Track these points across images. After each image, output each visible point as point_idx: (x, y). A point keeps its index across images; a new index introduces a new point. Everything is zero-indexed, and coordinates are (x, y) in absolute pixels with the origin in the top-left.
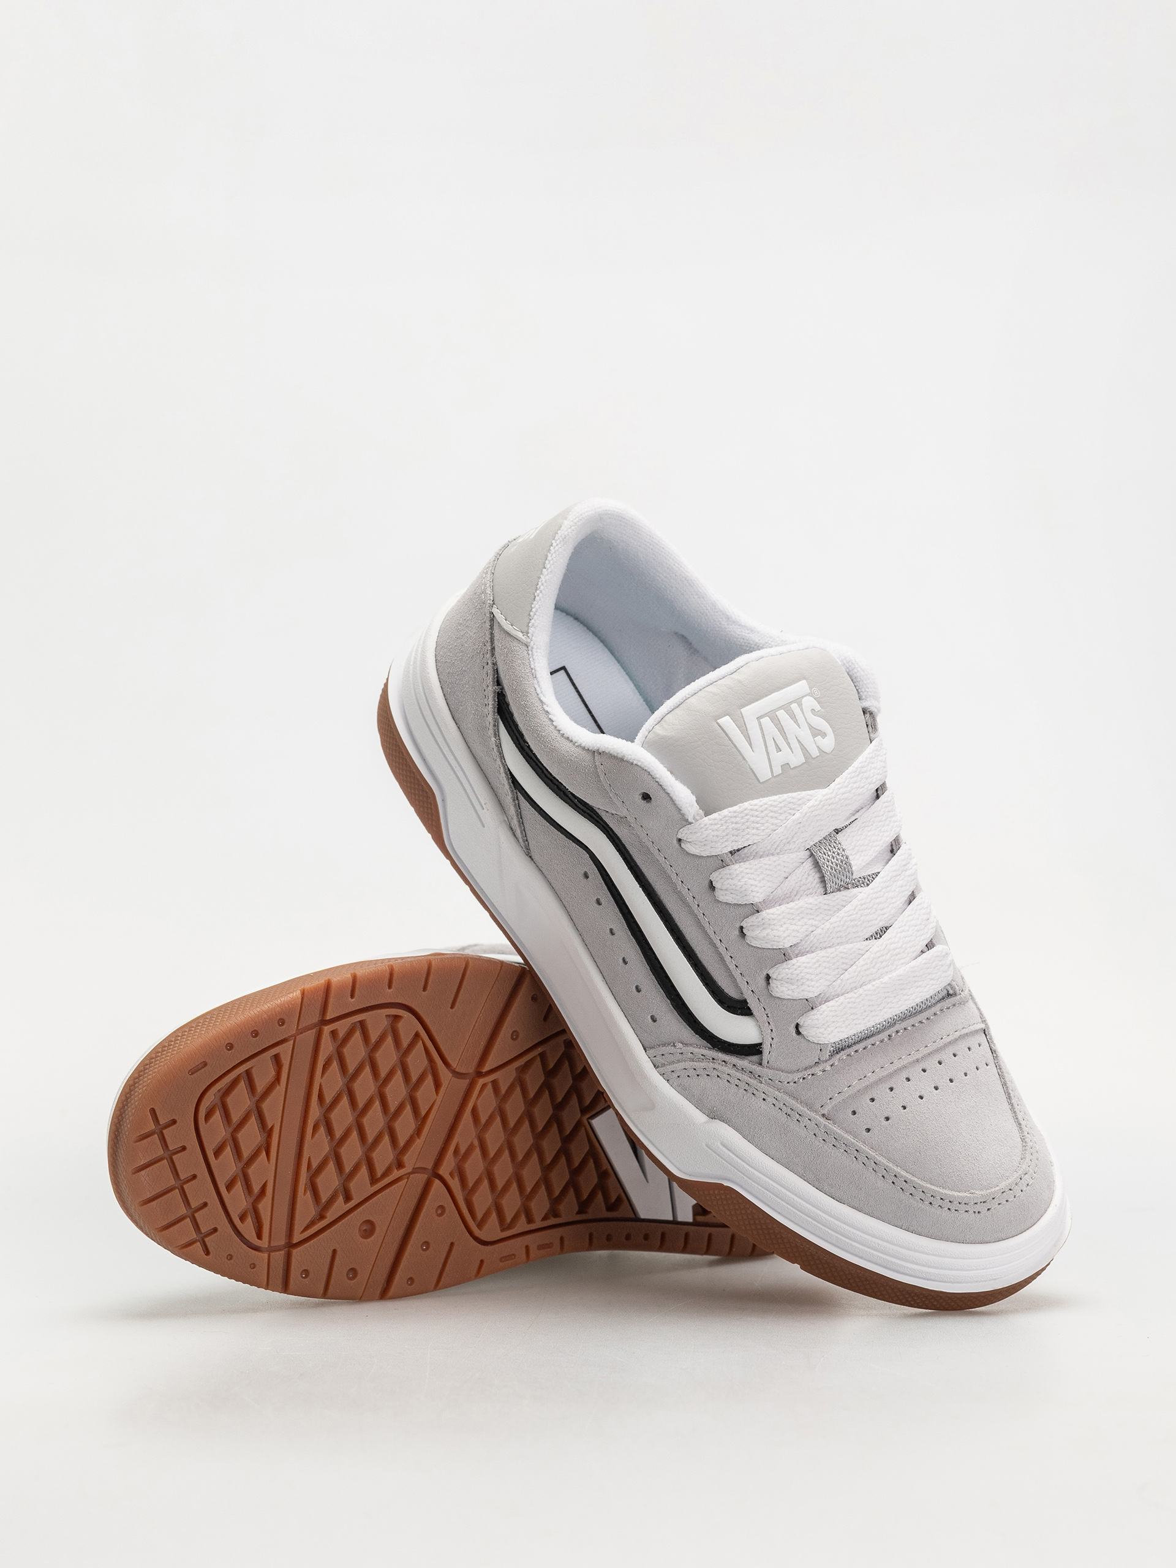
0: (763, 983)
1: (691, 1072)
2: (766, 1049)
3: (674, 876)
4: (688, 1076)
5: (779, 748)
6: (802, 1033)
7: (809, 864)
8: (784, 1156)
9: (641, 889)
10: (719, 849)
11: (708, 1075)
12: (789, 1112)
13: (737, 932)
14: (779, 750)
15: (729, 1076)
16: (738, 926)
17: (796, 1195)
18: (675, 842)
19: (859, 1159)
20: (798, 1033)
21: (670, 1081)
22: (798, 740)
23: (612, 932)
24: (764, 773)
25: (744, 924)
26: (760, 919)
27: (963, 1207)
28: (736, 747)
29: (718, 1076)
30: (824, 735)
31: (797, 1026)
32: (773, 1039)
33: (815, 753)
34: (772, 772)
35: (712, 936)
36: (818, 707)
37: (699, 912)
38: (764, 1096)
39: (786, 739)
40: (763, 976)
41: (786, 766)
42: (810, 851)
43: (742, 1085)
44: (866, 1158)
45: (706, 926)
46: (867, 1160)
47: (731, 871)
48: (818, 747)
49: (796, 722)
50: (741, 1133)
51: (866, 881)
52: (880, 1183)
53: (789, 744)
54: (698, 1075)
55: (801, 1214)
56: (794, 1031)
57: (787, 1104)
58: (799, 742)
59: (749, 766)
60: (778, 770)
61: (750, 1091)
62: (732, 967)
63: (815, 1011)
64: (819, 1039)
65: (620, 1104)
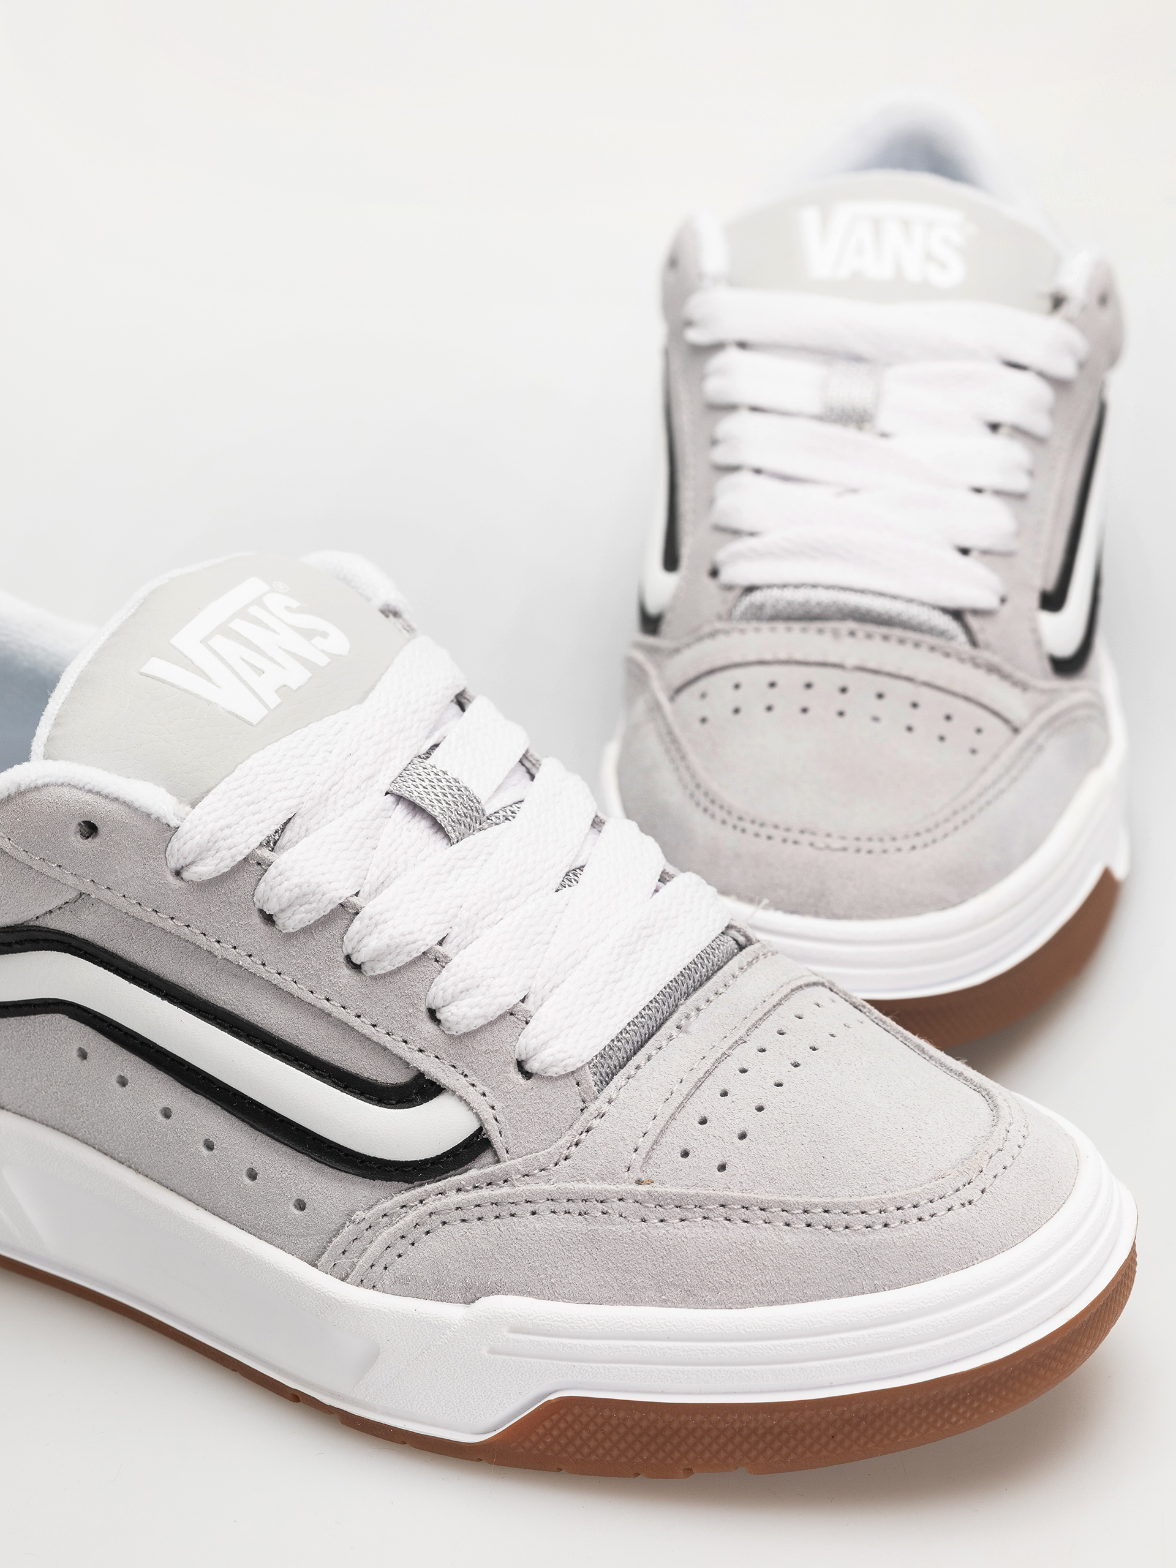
0: (429, 1026)
1: (401, 1246)
2: (492, 1131)
3: (201, 940)
4: (400, 1256)
5: (259, 669)
6: (534, 1072)
7: (401, 811)
8: (616, 1288)
9: (166, 1002)
10: (243, 845)
11: (428, 1233)
12: (582, 1206)
13: (346, 972)
14: (260, 672)
15: (459, 1211)
16: (341, 959)
17: (668, 1339)
18: (171, 879)
19: (733, 1217)
20: (528, 1075)
21: (379, 1286)
22: (285, 650)
23: (167, 1113)
24: (254, 712)
25: (348, 948)
26: (366, 921)
27: (939, 1206)
28: (186, 691)
29: (444, 1223)
30: (324, 635)
31: (520, 1065)
32: (493, 1108)
33: (323, 661)
34: (266, 706)
35: (310, 998)
36: (294, 604)
37: (269, 973)
38: (530, 1207)
39: (262, 653)
40: (424, 1015)
41: (283, 690)
42: (393, 794)
43: (488, 1211)
44: (743, 1210)
45: (293, 988)
46: (747, 1212)
47: (280, 868)
48: (323, 651)
49: (266, 627)
50: (530, 1294)
51: (508, 814)
52: (789, 1237)
53: (271, 659)
54: (413, 1244)
55: (694, 1368)
56: (518, 1077)
57: (573, 1197)
58: (288, 652)
59: (223, 709)
60: (273, 700)
61: (504, 1211)
62: (368, 1030)
63: (532, 1022)
64: (563, 1063)
65: (332, 1394)
